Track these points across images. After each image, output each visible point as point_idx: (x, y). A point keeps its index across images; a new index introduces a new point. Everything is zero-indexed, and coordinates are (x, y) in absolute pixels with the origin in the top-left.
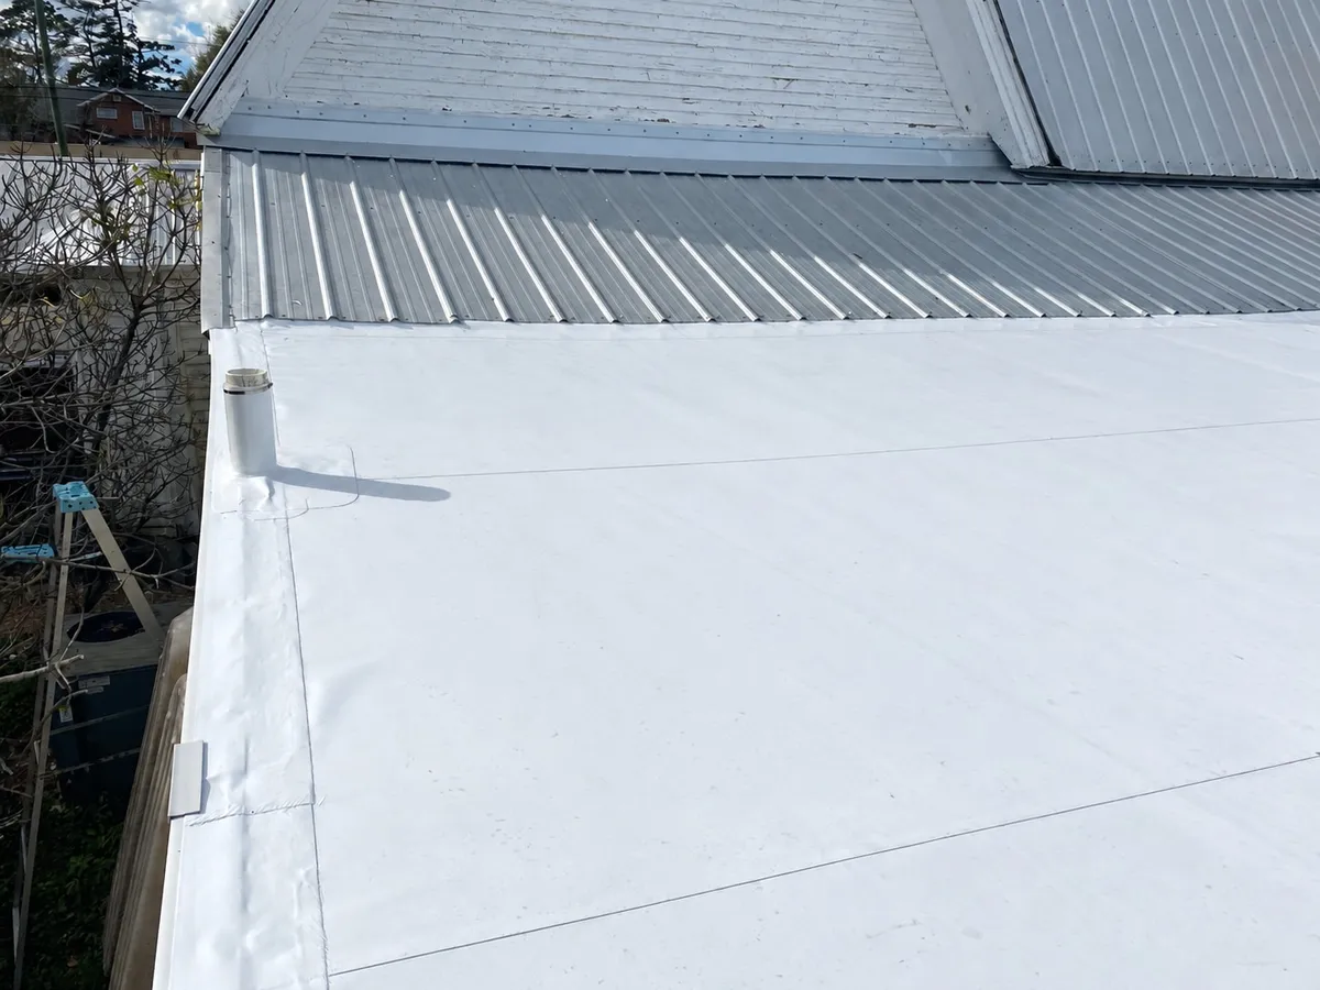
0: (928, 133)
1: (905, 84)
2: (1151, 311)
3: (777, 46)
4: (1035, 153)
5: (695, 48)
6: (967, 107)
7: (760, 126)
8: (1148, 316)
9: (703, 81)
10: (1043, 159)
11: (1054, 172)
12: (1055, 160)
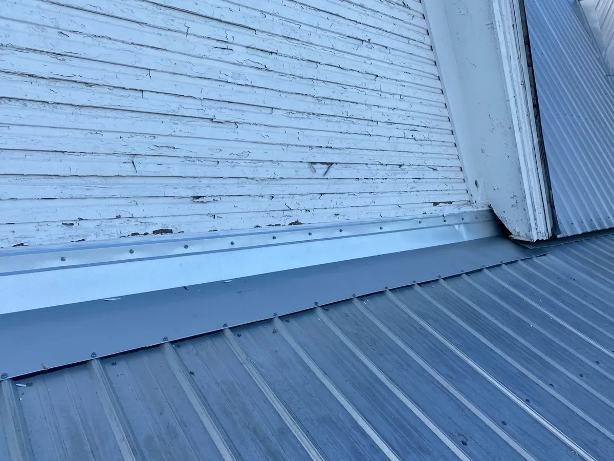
0: (447, 210)
1: (430, 163)
3: (317, 123)
5: (209, 123)
6: (476, 183)
7: (297, 223)
9: (225, 170)
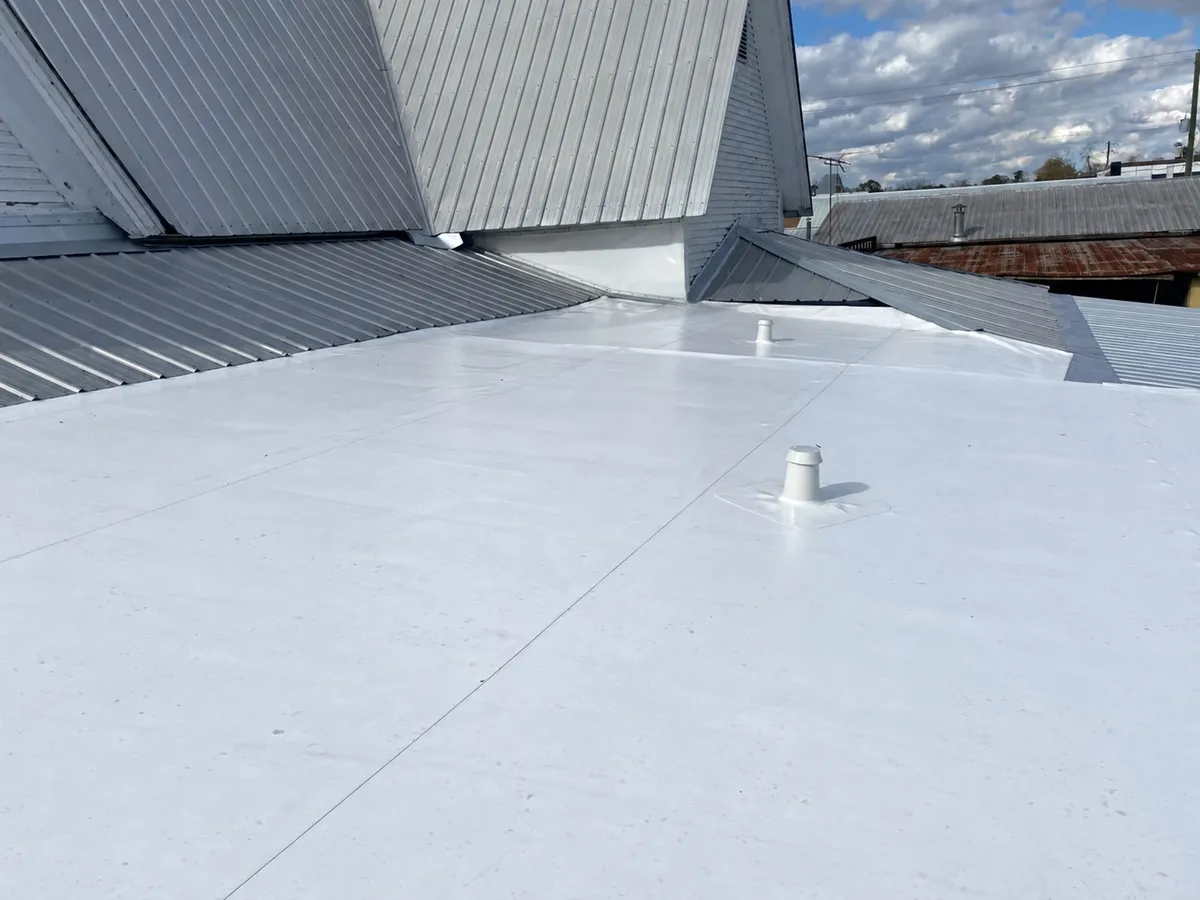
0: (31, 211)
2: (288, 352)
4: (151, 224)
6: (66, 184)
8: (287, 355)
10: (158, 230)
11: (170, 239)
12: (169, 229)
